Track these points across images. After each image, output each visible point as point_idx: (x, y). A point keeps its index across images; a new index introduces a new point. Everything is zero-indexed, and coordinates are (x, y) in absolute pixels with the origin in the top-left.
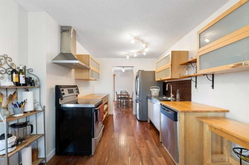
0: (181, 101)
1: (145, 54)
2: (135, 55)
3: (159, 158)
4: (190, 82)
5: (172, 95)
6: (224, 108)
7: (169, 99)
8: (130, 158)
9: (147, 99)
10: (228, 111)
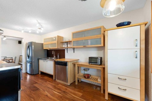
0: (59, 59)
1: (38, 32)
2: (30, 32)
3: (59, 85)
4: (64, 50)
5: (54, 56)
6: (77, 59)
7: (54, 58)
8: (46, 92)
9: (38, 60)
10: (79, 60)
